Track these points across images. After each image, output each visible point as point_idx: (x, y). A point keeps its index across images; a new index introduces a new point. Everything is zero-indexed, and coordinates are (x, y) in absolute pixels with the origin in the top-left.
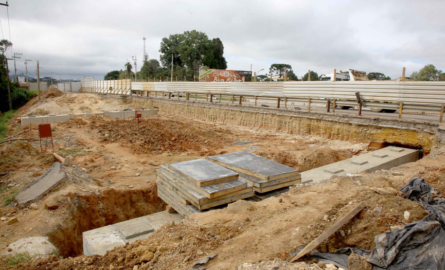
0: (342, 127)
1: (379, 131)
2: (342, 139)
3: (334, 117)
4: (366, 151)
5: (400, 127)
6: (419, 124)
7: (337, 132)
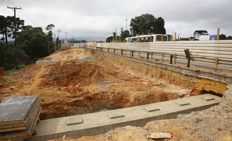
0: (177, 75)
1: (199, 81)
2: (176, 85)
3: (172, 68)
4: (188, 95)
5: (214, 79)
6: (228, 77)
7: (173, 79)
